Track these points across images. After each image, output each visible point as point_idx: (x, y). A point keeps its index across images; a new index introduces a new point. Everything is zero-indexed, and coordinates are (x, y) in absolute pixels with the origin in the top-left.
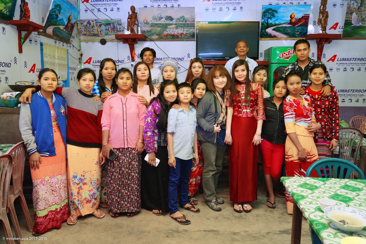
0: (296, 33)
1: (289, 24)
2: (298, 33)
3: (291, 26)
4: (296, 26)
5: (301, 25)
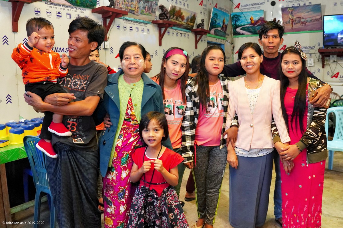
1: (250, 24)
3: (252, 26)
4: (256, 26)
5: (259, 25)
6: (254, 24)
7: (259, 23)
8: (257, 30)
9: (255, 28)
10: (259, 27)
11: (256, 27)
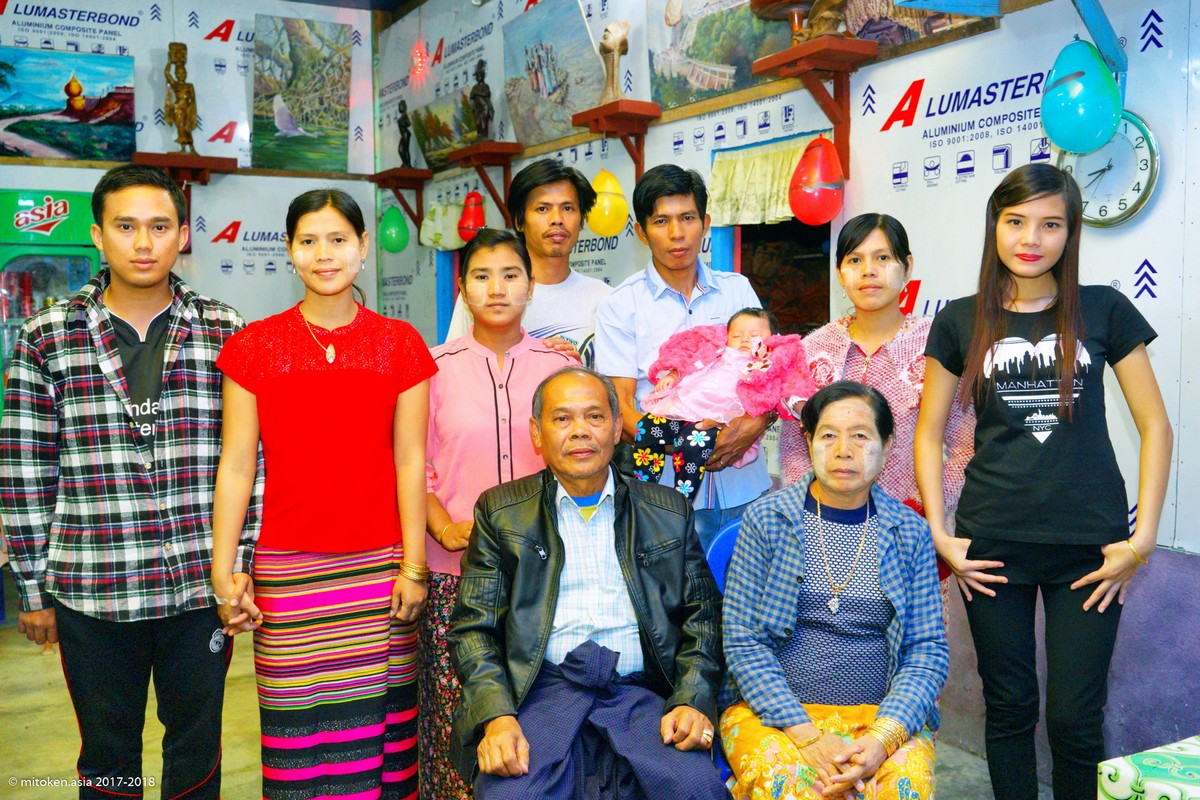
0: (96, 145)
2: (105, 146)
3: (75, 120)
4: (93, 122)
5: (108, 121)
6: (82, 112)
7: (108, 111)
8: (101, 141)
9: (89, 130)
10: (109, 128)
11: (95, 130)
